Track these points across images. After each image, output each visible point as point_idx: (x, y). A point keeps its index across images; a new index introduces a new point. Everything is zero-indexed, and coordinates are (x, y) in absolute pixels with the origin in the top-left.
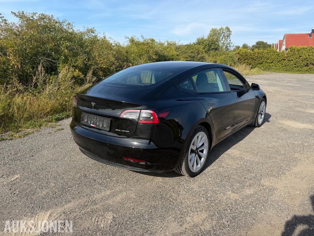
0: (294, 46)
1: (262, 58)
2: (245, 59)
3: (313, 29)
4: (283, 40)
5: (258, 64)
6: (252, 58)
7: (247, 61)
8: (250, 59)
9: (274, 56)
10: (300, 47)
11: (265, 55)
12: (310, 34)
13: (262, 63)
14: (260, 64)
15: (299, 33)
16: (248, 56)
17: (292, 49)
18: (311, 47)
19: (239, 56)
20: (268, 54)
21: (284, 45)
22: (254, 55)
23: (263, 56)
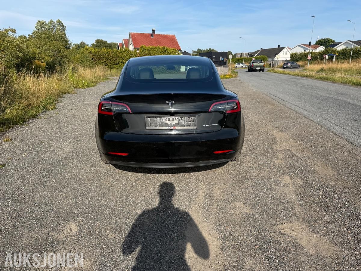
0: (144, 46)
1: (117, 58)
2: (100, 59)
3: (153, 29)
4: (129, 40)
5: (114, 65)
6: (106, 58)
7: (102, 61)
8: (105, 59)
9: (128, 56)
10: (150, 47)
11: (119, 55)
12: (152, 34)
13: (118, 63)
14: (116, 64)
15: (143, 33)
16: (101, 56)
17: (143, 49)
18: (158, 47)
19: (92, 56)
20: (122, 54)
21: (132, 45)
22: (108, 55)
23: (117, 56)
